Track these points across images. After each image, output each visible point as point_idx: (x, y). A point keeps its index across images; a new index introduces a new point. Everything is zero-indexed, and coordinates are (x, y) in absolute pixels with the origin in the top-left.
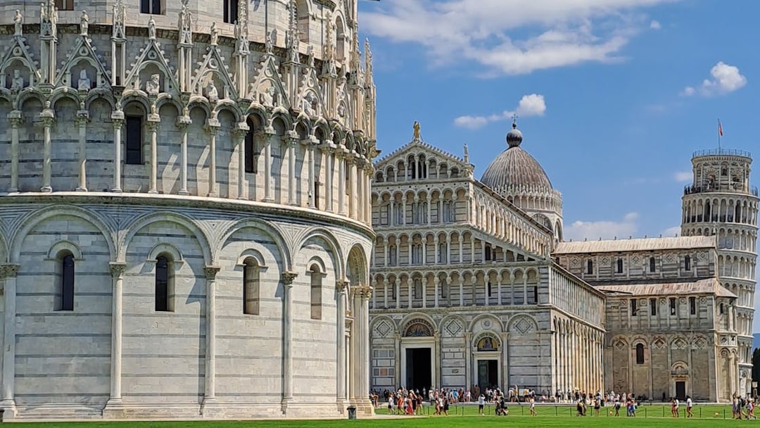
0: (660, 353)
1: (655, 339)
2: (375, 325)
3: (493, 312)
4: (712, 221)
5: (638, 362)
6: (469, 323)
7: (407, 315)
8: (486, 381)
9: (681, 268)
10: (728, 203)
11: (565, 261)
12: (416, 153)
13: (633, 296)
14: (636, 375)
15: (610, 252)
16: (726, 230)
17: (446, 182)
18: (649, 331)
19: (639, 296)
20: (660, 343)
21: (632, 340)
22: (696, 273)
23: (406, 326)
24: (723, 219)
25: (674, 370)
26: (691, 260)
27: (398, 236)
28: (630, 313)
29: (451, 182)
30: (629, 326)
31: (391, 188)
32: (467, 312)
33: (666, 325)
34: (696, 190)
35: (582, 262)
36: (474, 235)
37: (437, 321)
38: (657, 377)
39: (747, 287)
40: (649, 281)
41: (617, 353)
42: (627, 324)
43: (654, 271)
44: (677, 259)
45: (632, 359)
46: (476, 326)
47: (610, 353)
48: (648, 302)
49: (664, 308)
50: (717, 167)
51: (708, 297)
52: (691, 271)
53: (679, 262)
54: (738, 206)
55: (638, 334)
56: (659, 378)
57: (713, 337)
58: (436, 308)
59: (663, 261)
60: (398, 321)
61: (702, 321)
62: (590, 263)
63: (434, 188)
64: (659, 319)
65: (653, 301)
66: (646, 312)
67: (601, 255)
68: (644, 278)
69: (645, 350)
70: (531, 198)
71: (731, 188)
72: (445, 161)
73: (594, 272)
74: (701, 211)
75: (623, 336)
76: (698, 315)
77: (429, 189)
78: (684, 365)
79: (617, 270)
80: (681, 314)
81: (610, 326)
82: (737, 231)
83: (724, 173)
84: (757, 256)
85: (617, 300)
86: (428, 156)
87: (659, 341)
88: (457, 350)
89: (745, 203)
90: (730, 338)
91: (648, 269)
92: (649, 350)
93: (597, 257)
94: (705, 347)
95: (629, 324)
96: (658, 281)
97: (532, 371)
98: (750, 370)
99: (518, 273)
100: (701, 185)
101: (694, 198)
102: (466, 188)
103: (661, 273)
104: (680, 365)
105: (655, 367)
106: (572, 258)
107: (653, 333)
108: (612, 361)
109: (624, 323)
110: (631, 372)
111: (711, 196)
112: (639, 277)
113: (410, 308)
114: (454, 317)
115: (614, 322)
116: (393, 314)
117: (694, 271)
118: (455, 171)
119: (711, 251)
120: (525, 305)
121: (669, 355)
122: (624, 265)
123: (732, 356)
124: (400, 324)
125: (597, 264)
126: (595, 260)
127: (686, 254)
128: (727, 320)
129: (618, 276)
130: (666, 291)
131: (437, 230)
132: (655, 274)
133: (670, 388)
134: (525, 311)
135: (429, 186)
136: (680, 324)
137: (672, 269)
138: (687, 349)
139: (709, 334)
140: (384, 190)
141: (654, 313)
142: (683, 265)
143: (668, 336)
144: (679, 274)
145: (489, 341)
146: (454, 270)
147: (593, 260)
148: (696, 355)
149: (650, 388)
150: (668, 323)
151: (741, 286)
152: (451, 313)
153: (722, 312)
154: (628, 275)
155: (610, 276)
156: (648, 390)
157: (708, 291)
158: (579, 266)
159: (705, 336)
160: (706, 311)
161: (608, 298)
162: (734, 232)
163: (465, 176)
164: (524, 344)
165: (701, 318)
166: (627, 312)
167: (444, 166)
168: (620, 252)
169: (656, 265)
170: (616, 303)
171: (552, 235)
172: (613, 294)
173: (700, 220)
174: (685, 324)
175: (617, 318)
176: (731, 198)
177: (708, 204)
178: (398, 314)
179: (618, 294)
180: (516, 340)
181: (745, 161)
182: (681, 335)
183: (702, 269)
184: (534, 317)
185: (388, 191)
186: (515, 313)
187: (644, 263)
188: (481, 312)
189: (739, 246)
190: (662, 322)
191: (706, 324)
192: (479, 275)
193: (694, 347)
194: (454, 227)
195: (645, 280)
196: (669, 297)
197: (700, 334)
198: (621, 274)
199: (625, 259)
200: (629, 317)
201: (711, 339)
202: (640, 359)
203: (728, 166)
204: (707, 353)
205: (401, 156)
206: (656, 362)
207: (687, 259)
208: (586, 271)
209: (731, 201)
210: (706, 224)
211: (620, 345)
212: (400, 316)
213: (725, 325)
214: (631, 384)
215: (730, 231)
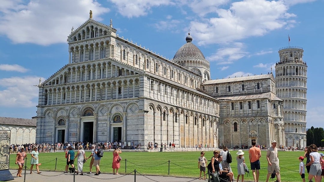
0: (244, 127)
1: (242, 120)
2: (71, 111)
3: (119, 102)
4: (286, 75)
5: (235, 131)
6: (109, 108)
7: (84, 105)
8: (117, 138)
9: (255, 88)
10: (292, 67)
11: (207, 88)
12: (89, 25)
13: (232, 101)
14: (234, 137)
15: (225, 83)
16: (292, 79)
17: (101, 38)
18: (239, 117)
19: (234, 101)
20: (244, 122)
21: (232, 121)
22: (262, 90)
23: (84, 111)
24: (290, 74)
25: (250, 134)
26: (260, 84)
27: (81, 67)
28: (231, 108)
29: (103, 38)
30: (231, 115)
31: (79, 43)
32: (108, 103)
33: (247, 113)
34: (280, 63)
35: (214, 88)
36: (113, 63)
37: (96, 108)
38: (243, 137)
39: (302, 102)
40: (242, 95)
41: (226, 127)
42: (230, 114)
43: (244, 90)
44: (254, 84)
45: (232, 129)
46: (112, 110)
47: (222, 127)
48: (239, 103)
49: (246, 106)
50: (288, 53)
51: (265, 100)
52: (260, 89)
53: (254, 86)
54: (297, 69)
55: (234, 118)
56: (244, 138)
57: (268, 119)
58: (95, 101)
59: (247, 85)
60: (79, 108)
61: (263, 111)
62: (217, 88)
63: (96, 42)
64: (244, 111)
65: (241, 103)
66: (238, 108)
67: (221, 85)
68: (240, 93)
69: (238, 125)
70: (194, 62)
71: (294, 61)
72: (101, 28)
73: (218, 92)
74: (282, 72)
75: (228, 119)
76: (261, 109)
77: (94, 42)
78: (255, 132)
79: (228, 91)
80: (253, 109)
81: (223, 115)
82: (297, 79)
83: (291, 56)
84: (307, 89)
85: (225, 103)
86: (95, 26)
87: (244, 121)
88: (104, 122)
89: (300, 67)
90: (279, 120)
91: (241, 89)
92: (239, 125)
93: (220, 85)
94: (264, 123)
95: (231, 114)
96: (245, 94)
97: (136, 133)
98: (305, 136)
99: (131, 81)
100: (282, 61)
101: (279, 67)
102: (110, 40)
103: (247, 91)
104: (253, 132)
105: (242, 133)
106: (209, 87)
107: (241, 117)
108: (223, 130)
109: (228, 113)
110: (231, 135)
111: (285, 65)
112: (237, 93)
113: (84, 102)
114: (103, 105)
115: (224, 113)
116: (78, 105)
117: (261, 89)
118: (105, 32)
119: (268, 80)
120: (134, 98)
121: (248, 127)
122: (231, 88)
123: (280, 128)
124: (80, 110)
125: (220, 89)
126: (219, 87)
127: (258, 82)
128: (277, 111)
129: (229, 93)
130: (247, 98)
131: (97, 62)
132: (244, 92)
133: (249, 143)
134: (134, 101)
135: (94, 40)
136: (253, 113)
137: (252, 89)
138: (256, 124)
139: (266, 117)
140: (76, 45)
141: (241, 108)
142: (257, 87)
143: (248, 118)
144: (255, 91)
145: (119, 117)
146: (103, 82)
147: (218, 87)
148: (260, 127)
149: (240, 143)
150: (248, 113)
151: (299, 101)
152: (102, 103)
153: (274, 107)
154: (233, 93)
155: (225, 93)
156: (239, 144)
157: (265, 97)
158: (213, 90)
159: (264, 118)
160: (264, 106)
161: (222, 102)
162: (295, 79)
163: (109, 34)
164: (133, 118)
165: (262, 110)
166: (230, 108)
167: (101, 30)
168: (229, 83)
169: (245, 87)
170: (225, 104)
171: (201, 77)
172: (223, 101)
173: (281, 75)
174: (255, 113)
175: (225, 111)
176: (294, 65)
177: (284, 69)
178: (80, 105)
179: (226, 100)
180: (130, 116)
181: (300, 51)
182: (253, 118)
183: (264, 88)
184: (137, 104)
185: (78, 45)
186: (129, 102)
187: (239, 87)
188: (114, 102)
189: (298, 85)
190: (245, 112)
191: (265, 113)
192: (114, 83)
193: (259, 124)
194: (104, 60)
195: (240, 94)
196: (247, 101)
197: (262, 117)
198: (230, 92)
199: (231, 86)
200: (231, 110)
201: (267, 120)
202: (236, 130)
203: (292, 53)
204: (265, 126)
205: (84, 27)
206: (242, 131)
207: (258, 84)
208: (215, 92)
209: (294, 67)
210: (284, 76)
211: (227, 123)
212: (80, 106)
213: (276, 113)
214: (232, 141)
215: (294, 79)
